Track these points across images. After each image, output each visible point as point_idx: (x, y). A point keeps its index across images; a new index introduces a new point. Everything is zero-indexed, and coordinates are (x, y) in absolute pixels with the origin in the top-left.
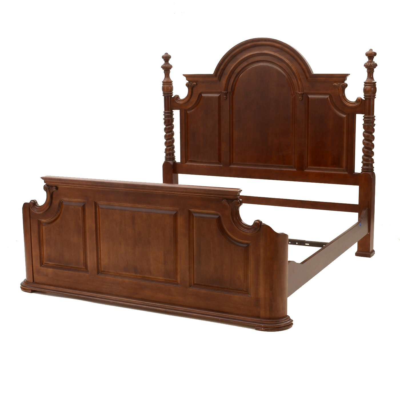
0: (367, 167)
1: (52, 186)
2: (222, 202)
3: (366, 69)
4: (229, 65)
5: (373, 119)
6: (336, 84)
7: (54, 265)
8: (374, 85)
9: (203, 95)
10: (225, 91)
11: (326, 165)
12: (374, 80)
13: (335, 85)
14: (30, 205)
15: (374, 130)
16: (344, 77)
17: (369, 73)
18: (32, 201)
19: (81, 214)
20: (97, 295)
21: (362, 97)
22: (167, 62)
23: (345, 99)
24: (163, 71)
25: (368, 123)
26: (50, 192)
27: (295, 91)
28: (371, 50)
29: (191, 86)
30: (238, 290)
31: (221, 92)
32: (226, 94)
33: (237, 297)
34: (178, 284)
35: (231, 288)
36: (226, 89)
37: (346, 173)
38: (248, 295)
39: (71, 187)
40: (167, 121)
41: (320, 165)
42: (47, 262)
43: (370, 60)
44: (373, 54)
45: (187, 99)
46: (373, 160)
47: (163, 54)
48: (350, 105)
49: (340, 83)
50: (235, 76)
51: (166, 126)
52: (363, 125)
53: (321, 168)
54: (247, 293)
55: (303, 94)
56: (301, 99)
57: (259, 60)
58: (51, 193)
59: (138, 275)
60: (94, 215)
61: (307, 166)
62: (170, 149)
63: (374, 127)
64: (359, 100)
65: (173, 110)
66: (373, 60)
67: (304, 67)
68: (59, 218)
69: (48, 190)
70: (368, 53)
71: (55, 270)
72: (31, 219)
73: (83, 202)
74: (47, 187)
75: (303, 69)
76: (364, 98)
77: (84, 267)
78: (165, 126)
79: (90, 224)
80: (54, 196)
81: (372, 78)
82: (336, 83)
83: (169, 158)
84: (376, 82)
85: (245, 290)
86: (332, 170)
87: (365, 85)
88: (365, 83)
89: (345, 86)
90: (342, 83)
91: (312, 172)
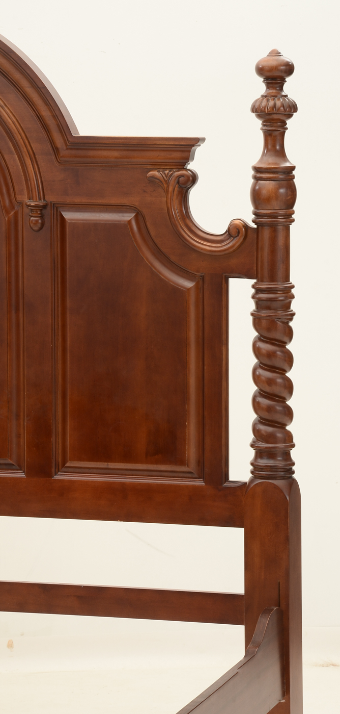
0: (272, 463)
3: (259, 123)
5: (288, 294)
6: (157, 173)
8: (287, 177)
11: (127, 457)
12: (288, 161)
13: (153, 177)
15: (289, 333)
16: (183, 147)
17: (270, 135)
21: (248, 218)
23: (191, 225)
25: (268, 308)
27: (15, 195)
28: (275, 53)
37: (200, 483)
41: (108, 459)
43: (271, 91)
44: (284, 68)
46: (290, 436)
48: (207, 247)
49: (171, 170)
52: (251, 318)
55: (45, 207)
56: (39, 225)
61: (64, 463)
63: (291, 324)
64: (236, 231)
66: (281, 89)
67: (45, 112)
70: (265, 63)
75: (40, 118)
76: (253, 221)
81: (282, 153)
82: (158, 170)
84: (293, 168)
86: (150, 474)
87: (257, 179)
88: (257, 170)
89: (193, 179)
90: (179, 170)
91: (80, 482)
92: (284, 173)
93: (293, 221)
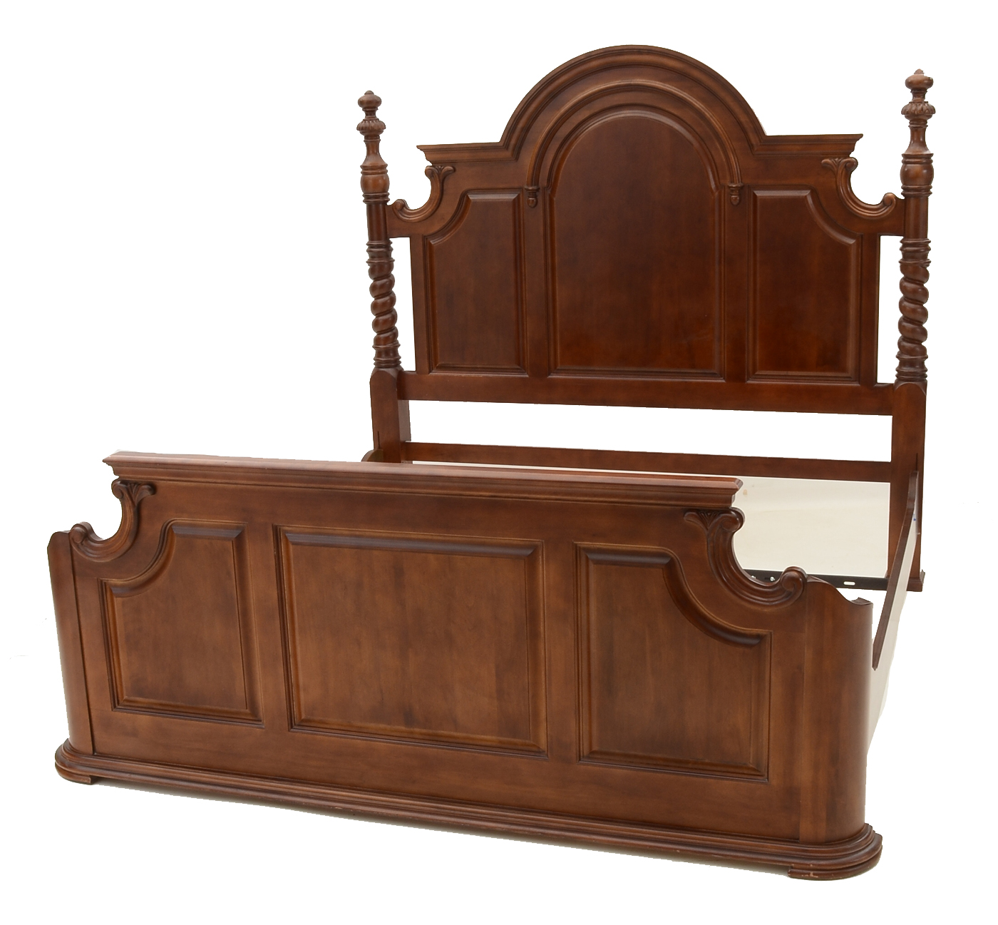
0: (912, 370)
1: (138, 484)
2: (685, 518)
3: (907, 122)
4: (541, 117)
5: (926, 247)
6: (828, 160)
7: (156, 704)
8: (927, 160)
9: (472, 197)
10: (532, 185)
11: (802, 367)
12: (927, 149)
13: (826, 163)
14: (73, 539)
15: (926, 275)
16: (849, 141)
17: (916, 131)
18: (77, 528)
19: (231, 561)
20: (293, 789)
21: (898, 193)
22: (371, 115)
23: (853, 197)
24: (362, 137)
25: (913, 258)
26: (133, 502)
27: (719, 180)
28: (919, 72)
29: (439, 175)
30: (732, 768)
31: (521, 189)
32: (534, 194)
33: (727, 788)
34: (540, 752)
35: (707, 761)
36: (535, 179)
37: (856, 385)
38: (759, 778)
39: (195, 484)
40: (377, 267)
41: (788, 368)
42: (132, 698)
43: (917, 98)
44: (926, 82)
45: (430, 210)
46: (924, 350)
47: (361, 94)
48: (867, 213)
49: (839, 158)
50: (557, 146)
51: (375, 279)
52: (899, 264)
53: (790, 373)
54: (758, 773)
55: (742, 188)
56: (738, 201)
57: (621, 103)
58: (136, 505)
59: (417, 730)
60: (273, 562)
61: (754, 371)
62: (386, 339)
63: (928, 268)
64: (888, 200)
65: (391, 239)
66: (924, 97)
67: (743, 118)
68: (166, 572)
69: (126, 495)
70: (912, 79)
71: (159, 719)
72: (77, 578)
73: (238, 528)
74: (122, 485)
75: (740, 123)
76: (902, 194)
77: (248, 711)
78: (372, 281)
79: (260, 587)
80: (145, 512)
81: (923, 144)
82: (830, 158)
83: (386, 362)
84: (932, 155)
85: (751, 766)
86: (818, 378)
87: (904, 162)
88: (905, 156)
89: (854, 164)
90: (845, 158)
91: (766, 385)
92: (926, 158)
93: (931, 193)
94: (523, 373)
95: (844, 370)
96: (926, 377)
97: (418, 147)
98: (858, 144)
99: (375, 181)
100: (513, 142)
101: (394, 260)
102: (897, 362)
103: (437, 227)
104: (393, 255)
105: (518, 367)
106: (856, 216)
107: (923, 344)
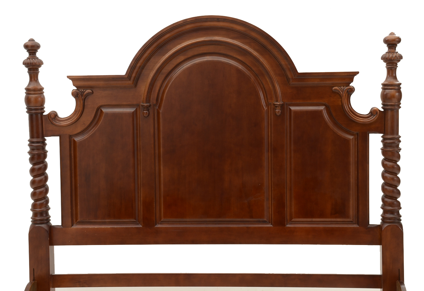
0: (391, 216)
3: (385, 64)
4: (152, 60)
5: (398, 140)
6: (336, 88)
8: (398, 87)
9: (105, 110)
10: (146, 103)
11: (322, 215)
12: (398, 81)
13: (336, 90)
15: (399, 157)
16: (351, 76)
17: (390, 69)
21: (380, 107)
22: (33, 55)
23: (352, 110)
24: (27, 69)
25: (391, 147)
27: (267, 100)
28: (392, 34)
29: (82, 95)
31: (137, 106)
32: (147, 108)
36: (148, 100)
37: (356, 226)
40: (36, 156)
41: (313, 217)
43: (390, 50)
44: (396, 40)
45: (75, 118)
46: (399, 203)
47: (26, 41)
48: (361, 120)
49: (344, 86)
50: (163, 78)
51: (34, 164)
52: (381, 152)
53: (314, 220)
55: (283, 105)
56: (280, 113)
57: (205, 52)
61: (291, 218)
62: (41, 205)
63: (399, 153)
64: (374, 112)
65: (46, 138)
66: (395, 49)
67: (283, 62)
70: (388, 38)
75: (280, 64)
76: (382, 108)
78: (31, 166)
81: (395, 78)
82: (338, 86)
83: (40, 220)
84: (400, 84)
86: (333, 223)
87: (383, 89)
88: (384, 85)
89: (352, 90)
90: (347, 86)
91: (299, 227)
92: (397, 86)
93: (400, 107)
94: (138, 224)
95: (348, 217)
96: (401, 220)
97: (68, 77)
98: (356, 78)
99: (36, 99)
100: (134, 75)
101: (47, 152)
102: (381, 211)
103: (79, 130)
104: (47, 148)
105: (135, 220)
106: (354, 122)
107: (398, 199)
